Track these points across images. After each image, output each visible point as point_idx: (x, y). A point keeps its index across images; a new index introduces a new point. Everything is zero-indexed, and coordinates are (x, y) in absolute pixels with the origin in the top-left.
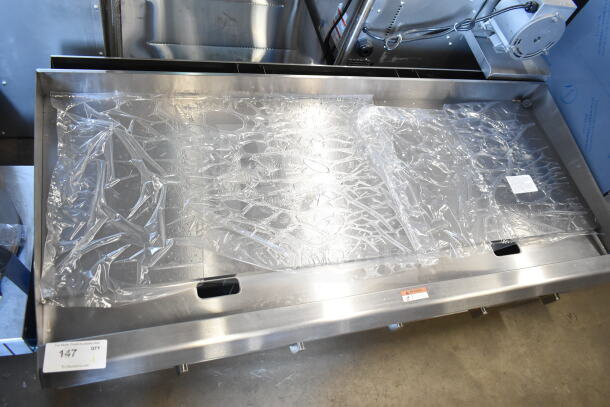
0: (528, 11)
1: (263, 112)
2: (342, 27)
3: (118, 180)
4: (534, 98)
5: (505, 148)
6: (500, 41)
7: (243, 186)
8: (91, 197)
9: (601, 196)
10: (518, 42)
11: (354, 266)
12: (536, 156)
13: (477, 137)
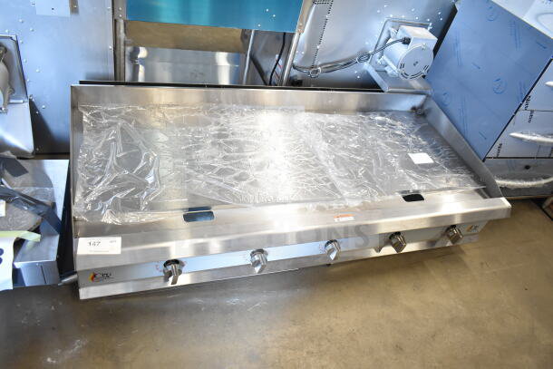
0: (404, 43)
1: (226, 116)
2: (279, 70)
3: (125, 153)
4: (426, 108)
5: (406, 138)
6: (392, 69)
7: (213, 157)
8: (107, 161)
9: (481, 162)
10: (402, 66)
11: (297, 206)
12: (430, 142)
13: (384, 131)
